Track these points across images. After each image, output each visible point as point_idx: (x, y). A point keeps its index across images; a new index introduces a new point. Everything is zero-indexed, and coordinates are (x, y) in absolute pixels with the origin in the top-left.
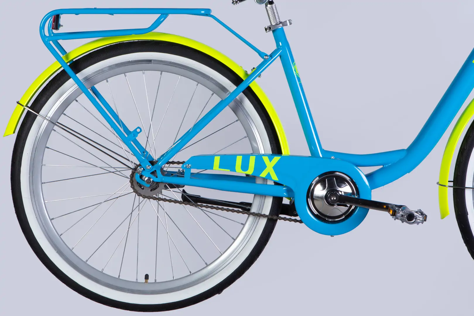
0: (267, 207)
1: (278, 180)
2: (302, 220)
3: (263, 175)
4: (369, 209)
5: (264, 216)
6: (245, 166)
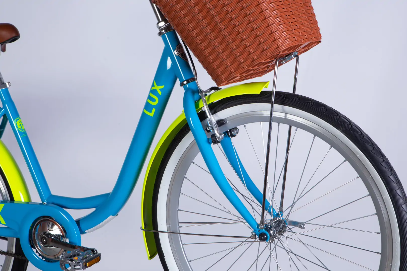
1: (5, 224)
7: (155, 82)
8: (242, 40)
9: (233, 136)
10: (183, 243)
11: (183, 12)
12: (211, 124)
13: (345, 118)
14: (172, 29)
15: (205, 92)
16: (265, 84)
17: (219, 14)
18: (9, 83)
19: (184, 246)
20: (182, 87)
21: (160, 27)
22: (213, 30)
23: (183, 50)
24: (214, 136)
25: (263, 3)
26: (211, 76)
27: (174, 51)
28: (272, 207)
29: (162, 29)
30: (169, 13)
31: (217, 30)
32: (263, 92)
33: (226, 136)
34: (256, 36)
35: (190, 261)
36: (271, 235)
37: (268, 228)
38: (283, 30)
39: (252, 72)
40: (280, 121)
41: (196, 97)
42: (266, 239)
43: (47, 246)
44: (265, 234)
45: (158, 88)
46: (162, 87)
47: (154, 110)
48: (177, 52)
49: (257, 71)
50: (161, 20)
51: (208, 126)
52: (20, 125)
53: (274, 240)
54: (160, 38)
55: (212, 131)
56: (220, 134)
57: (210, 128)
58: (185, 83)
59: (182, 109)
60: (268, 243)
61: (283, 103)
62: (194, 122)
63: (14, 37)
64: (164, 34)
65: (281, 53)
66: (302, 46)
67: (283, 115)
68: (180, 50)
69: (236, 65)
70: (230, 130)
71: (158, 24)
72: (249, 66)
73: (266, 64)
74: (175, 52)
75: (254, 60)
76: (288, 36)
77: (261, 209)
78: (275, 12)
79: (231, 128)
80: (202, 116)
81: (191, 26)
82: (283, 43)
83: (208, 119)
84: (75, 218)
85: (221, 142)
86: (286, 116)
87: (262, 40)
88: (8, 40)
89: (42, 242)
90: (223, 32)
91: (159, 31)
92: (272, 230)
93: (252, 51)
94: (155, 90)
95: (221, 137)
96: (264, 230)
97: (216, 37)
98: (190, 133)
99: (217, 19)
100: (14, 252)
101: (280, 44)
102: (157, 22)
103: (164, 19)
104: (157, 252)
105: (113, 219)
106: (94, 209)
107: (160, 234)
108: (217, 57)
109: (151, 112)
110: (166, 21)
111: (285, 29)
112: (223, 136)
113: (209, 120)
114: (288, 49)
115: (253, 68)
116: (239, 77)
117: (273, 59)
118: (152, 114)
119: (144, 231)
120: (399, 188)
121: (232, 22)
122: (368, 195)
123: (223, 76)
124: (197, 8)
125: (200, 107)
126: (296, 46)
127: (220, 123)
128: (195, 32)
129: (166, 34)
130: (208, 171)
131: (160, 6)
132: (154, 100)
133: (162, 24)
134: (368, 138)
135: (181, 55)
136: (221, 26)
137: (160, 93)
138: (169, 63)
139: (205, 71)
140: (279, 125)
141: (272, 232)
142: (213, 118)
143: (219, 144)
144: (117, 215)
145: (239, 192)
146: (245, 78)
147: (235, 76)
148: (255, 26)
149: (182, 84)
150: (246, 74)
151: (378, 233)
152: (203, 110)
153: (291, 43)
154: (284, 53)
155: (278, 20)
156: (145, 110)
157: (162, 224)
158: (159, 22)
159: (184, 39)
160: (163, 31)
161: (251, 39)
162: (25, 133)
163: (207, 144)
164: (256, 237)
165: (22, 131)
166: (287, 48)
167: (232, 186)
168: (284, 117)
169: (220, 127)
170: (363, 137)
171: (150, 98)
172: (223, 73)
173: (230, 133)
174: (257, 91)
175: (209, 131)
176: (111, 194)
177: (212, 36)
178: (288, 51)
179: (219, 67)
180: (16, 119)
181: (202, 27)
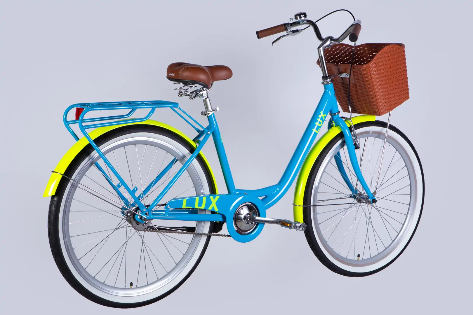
0: (206, 228)
1: (218, 211)
2: (231, 235)
3: (210, 208)
4: (264, 224)
5: (205, 234)
6: (200, 204)
45: (324, 116)
109: (317, 130)
132: (320, 123)
137: (324, 119)
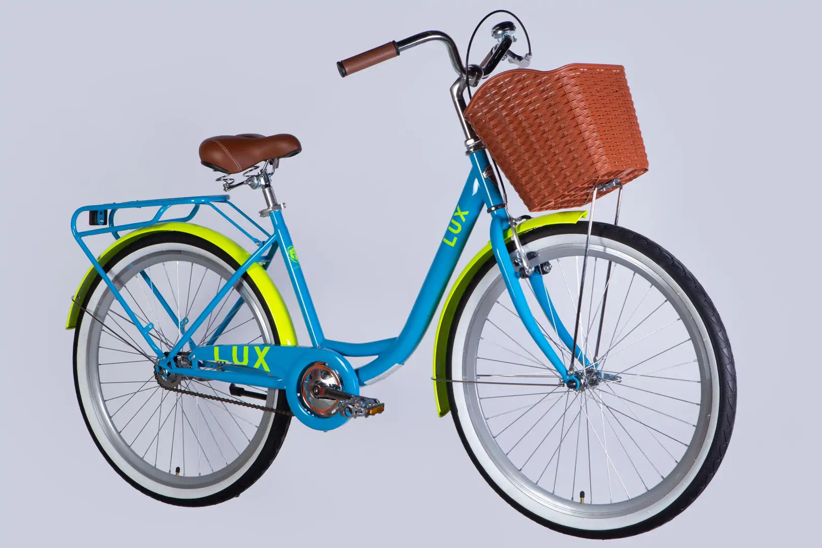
3: (257, 366)
7: (458, 206)
8: (558, 162)
9: (545, 273)
10: (480, 397)
11: (496, 130)
12: (520, 256)
13: (668, 253)
14: (482, 148)
15: (515, 219)
16: (581, 214)
17: (534, 133)
18: (284, 204)
19: (481, 400)
20: (490, 214)
21: (469, 146)
22: (527, 151)
23: (493, 172)
24: (523, 269)
25: (579, 116)
26: (524, 200)
27: (483, 172)
28: (585, 356)
29: (471, 148)
30: (481, 130)
31: (528, 144)
32: (579, 223)
33: (537, 273)
34: (574, 159)
35: (488, 419)
36: (581, 383)
37: (578, 375)
38: (602, 154)
39: (568, 198)
40: (597, 255)
41: (505, 225)
42: (574, 387)
43: (319, 398)
44: (574, 381)
45: (462, 214)
46: (467, 213)
47: (455, 239)
48: (486, 175)
49: (574, 198)
50: (470, 138)
51: (516, 258)
52: (294, 254)
53: (584, 390)
54: (468, 158)
55: (520, 264)
56: (530, 268)
57: (519, 260)
58: (493, 209)
59: (489, 239)
60: (577, 393)
61: (601, 235)
62: (501, 253)
63: (296, 150)
64: (473, 153)
65: (600, 178)
66: (625, 173)
67: (602, 248)
68: (490, 171)
69: (550, 188)
70: (542, 265)
71: (466, 141)
72: (564, 190)
73: (585, 189)
74: (484, 174)
75: (570, 184)
76: (608, 160)
77: (571, 356)
78: (595, 134)
79: (542, 261)
80: (511, 247)
81: (504, 145)
82: (602, 167)
83: (516, 251)
84: (355, 367)
85: (530, 277)
86: (605, 250)
87: (580, 163)
88: (288, 154)
89: (313, 392)
90: (538, 153)
91: (466, 150)
92: (582, 378)
93: (568, 174)
94: (459, 216)
95: (530, 271)
96: (573, 376)
97: (530, 158)
98: (496, 266)
99: (533, 139)
100: (275, 407)
101: (598, 168)
102: (466, 139)
103: (474, 136)
104: (449, 408)
105: (398, 368)
106: (377, 357)
107: (454, 384)
108: (531, 179)
109: (452, 241)
110: (476, 139)
111: (605, 153)
112: (533, 269)
113: (518, 252)
114: (609, 174)
115: (569, 194)
116: (553, 203)
117: (591, 185)
118: (452, 244)
119: (435, 381)
120: (721, 331)
121: (549, 143)
122: (689, 340)
123: (536, 201)
124: (511, 127)
125: (509, 237)
126: (617, 171)
127: (531, 256)
128: (508, 151)
129: (474, 154)
130: (517, 314)
131: (471, 122)
132: (456, 228)
133: (471, 142)
134: (691, 276)
135: (490, 177)
136: (537, 146)
137: (464, 220)
138: (476, 184)
139: (517, 194)
140: (596, 260)
141: (582, 381)
142: (522, 250)
143: (527, 279)
144: (403, 364)
145: (551, 339)
146: (561, 205)
147: (549, 200)
148: (573, 148)
149: (489, 211)
150: (562, 199)
151: (698, 382)
152: (512, 240)
153: (610, 168)
154: (604, 178)
155: (598, 142)
156: (445, 239)
157: (457, 373)
158: (468, 139)
159: (496, 159)
160: (472, 150)
161: (568, 161)
162: (298, 264)
163: (515, 278)
164: (564, 385)
165: (295, 262)
166: (605, 173)
167: (543, 332)
168: (603, 251)
169: (530, 261)
170: (685, 274)
171: (451, 225)
172: (536, 197)
173: (542, 269)
174: (573, 220)
175: (517, 264)
176: (397, 339)
177: (526, 156)
178: (608, 177)
179: (532, 189)
180: (289, 248)
181: (516, 146)
